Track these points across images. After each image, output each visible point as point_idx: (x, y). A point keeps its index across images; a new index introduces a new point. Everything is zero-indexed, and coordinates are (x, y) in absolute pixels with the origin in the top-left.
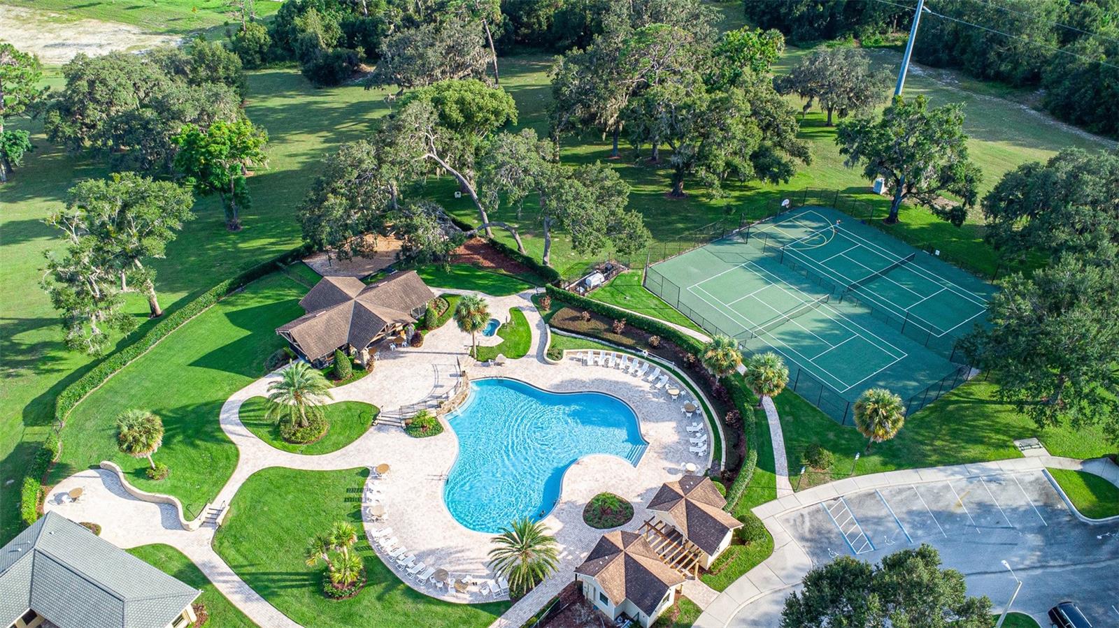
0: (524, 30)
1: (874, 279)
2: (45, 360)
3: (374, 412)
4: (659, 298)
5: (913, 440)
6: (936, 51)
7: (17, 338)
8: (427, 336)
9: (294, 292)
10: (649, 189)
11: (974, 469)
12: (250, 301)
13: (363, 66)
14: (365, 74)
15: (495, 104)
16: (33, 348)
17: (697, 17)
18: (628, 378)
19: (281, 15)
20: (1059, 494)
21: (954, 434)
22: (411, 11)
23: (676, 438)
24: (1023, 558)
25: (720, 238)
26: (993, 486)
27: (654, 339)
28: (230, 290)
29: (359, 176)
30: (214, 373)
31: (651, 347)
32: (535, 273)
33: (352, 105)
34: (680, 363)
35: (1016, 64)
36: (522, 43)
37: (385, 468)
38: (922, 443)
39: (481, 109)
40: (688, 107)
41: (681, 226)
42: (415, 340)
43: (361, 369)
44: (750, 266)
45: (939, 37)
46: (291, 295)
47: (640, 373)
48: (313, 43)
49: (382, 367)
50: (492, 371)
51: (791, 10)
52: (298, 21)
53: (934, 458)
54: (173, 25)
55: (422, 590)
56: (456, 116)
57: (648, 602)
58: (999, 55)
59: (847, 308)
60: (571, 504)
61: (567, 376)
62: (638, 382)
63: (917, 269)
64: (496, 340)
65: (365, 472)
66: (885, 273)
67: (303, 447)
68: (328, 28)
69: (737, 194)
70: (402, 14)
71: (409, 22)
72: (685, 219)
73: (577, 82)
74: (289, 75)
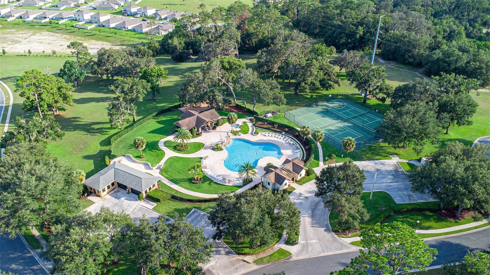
0: (247, 46)
1: (356, 117)
2: (103, 132)
3: (203, 145)
4: (289, 120)
5: (360, 155)
6: (389, 55)
7: (93, 127)
8: (218, 128)
9: (176, 116)
10: (288, 92)
11: (377, 161)
12: (163, 118)
13: (191, 56)
14: (192, 59)
15: (239, 63)
16: (98, 129)
17: (305, 41)
18: (278, 140)
19: (164, 39)
20: (400, 167)
21: (372, 154)
22: (210, 38)
23: (292, 153)
24: (387, 181)
25: (309, 106)
26: (381, 165)
27: (286, 129)
28: (157, 115)
29: (198, 82)
30: (155, 135)
31: (286, 132)
32: (250, 113)
33: (189, 68)
34: (294, 136)
35: (415, 59)
36: (246, 50)
37: (207, 157)
38: (363, 155)
39: (235, 64)
40: (300, 65)
41: (297, 102)
42: (214, 128)
43: (199, 135)
44: (318, 113)
45: (389, 50)
46: (175, 117)
47: (282, 138)
48: (175, 48)
49: (204, 135)
50: (238, 137)
51: (339, 41)
52: (170, 41)
53: (366, 159)
54: (123, 43)
55: (219, 182)
56: (227, 66)
57: (281, 182)
58: (409, 56)
59: (346, 124)
60: (261, 167)
61: (260, 139)
62: (281, 141)
63: (370, 115)
64: (238, 129)
65: (201, 158)
66: (360, 116)
67: (183, 152)
68: (180, 43)
69: (316, 94)
70: (207, 38)
71: (209, 41)
72: (299, 101)
73: (265, 58)
74: (166, 58)
